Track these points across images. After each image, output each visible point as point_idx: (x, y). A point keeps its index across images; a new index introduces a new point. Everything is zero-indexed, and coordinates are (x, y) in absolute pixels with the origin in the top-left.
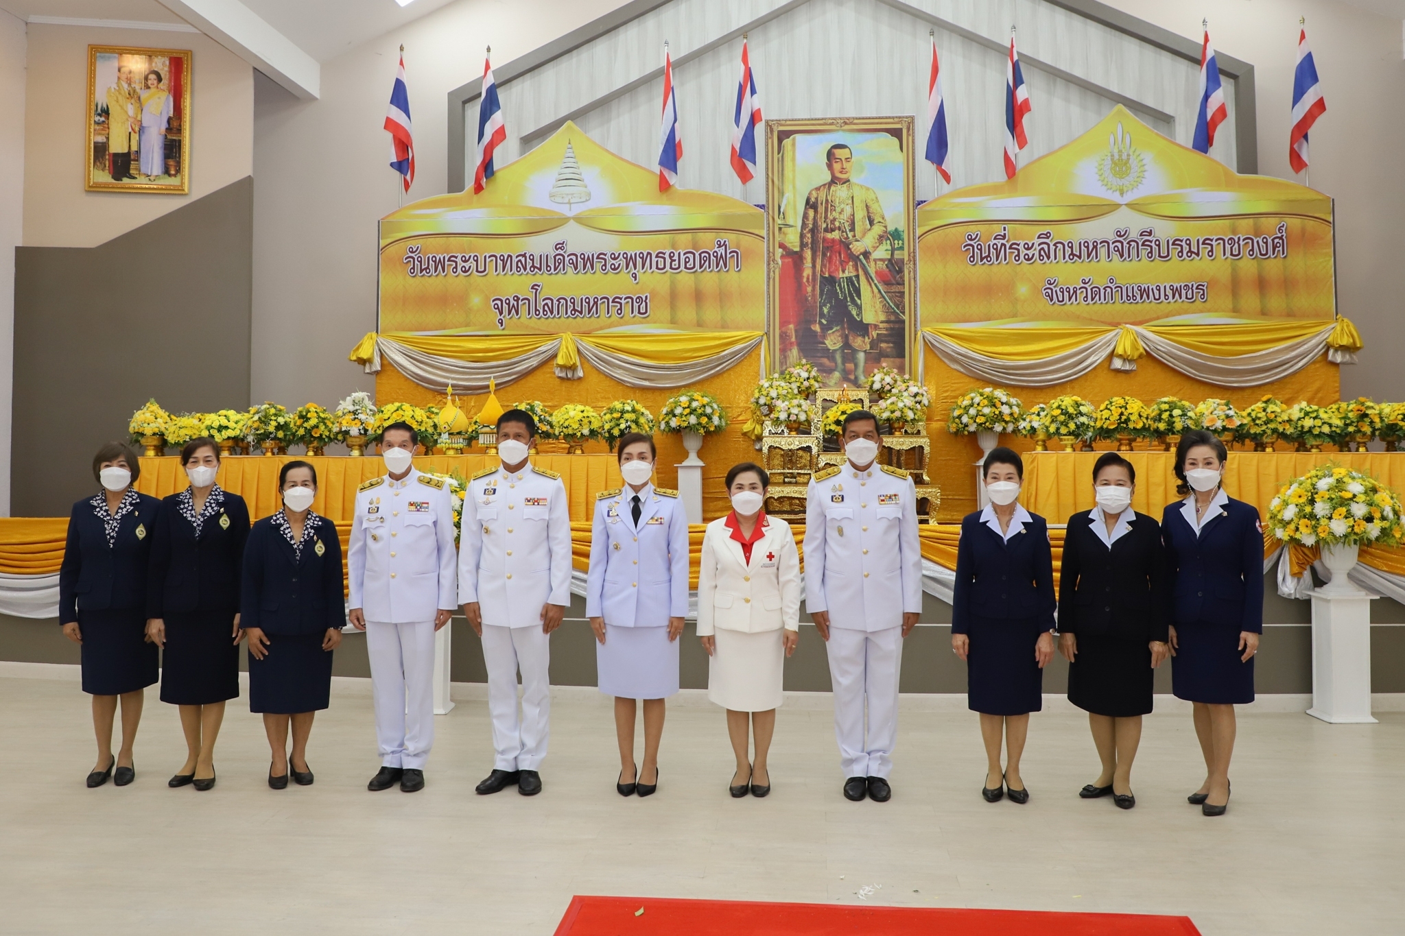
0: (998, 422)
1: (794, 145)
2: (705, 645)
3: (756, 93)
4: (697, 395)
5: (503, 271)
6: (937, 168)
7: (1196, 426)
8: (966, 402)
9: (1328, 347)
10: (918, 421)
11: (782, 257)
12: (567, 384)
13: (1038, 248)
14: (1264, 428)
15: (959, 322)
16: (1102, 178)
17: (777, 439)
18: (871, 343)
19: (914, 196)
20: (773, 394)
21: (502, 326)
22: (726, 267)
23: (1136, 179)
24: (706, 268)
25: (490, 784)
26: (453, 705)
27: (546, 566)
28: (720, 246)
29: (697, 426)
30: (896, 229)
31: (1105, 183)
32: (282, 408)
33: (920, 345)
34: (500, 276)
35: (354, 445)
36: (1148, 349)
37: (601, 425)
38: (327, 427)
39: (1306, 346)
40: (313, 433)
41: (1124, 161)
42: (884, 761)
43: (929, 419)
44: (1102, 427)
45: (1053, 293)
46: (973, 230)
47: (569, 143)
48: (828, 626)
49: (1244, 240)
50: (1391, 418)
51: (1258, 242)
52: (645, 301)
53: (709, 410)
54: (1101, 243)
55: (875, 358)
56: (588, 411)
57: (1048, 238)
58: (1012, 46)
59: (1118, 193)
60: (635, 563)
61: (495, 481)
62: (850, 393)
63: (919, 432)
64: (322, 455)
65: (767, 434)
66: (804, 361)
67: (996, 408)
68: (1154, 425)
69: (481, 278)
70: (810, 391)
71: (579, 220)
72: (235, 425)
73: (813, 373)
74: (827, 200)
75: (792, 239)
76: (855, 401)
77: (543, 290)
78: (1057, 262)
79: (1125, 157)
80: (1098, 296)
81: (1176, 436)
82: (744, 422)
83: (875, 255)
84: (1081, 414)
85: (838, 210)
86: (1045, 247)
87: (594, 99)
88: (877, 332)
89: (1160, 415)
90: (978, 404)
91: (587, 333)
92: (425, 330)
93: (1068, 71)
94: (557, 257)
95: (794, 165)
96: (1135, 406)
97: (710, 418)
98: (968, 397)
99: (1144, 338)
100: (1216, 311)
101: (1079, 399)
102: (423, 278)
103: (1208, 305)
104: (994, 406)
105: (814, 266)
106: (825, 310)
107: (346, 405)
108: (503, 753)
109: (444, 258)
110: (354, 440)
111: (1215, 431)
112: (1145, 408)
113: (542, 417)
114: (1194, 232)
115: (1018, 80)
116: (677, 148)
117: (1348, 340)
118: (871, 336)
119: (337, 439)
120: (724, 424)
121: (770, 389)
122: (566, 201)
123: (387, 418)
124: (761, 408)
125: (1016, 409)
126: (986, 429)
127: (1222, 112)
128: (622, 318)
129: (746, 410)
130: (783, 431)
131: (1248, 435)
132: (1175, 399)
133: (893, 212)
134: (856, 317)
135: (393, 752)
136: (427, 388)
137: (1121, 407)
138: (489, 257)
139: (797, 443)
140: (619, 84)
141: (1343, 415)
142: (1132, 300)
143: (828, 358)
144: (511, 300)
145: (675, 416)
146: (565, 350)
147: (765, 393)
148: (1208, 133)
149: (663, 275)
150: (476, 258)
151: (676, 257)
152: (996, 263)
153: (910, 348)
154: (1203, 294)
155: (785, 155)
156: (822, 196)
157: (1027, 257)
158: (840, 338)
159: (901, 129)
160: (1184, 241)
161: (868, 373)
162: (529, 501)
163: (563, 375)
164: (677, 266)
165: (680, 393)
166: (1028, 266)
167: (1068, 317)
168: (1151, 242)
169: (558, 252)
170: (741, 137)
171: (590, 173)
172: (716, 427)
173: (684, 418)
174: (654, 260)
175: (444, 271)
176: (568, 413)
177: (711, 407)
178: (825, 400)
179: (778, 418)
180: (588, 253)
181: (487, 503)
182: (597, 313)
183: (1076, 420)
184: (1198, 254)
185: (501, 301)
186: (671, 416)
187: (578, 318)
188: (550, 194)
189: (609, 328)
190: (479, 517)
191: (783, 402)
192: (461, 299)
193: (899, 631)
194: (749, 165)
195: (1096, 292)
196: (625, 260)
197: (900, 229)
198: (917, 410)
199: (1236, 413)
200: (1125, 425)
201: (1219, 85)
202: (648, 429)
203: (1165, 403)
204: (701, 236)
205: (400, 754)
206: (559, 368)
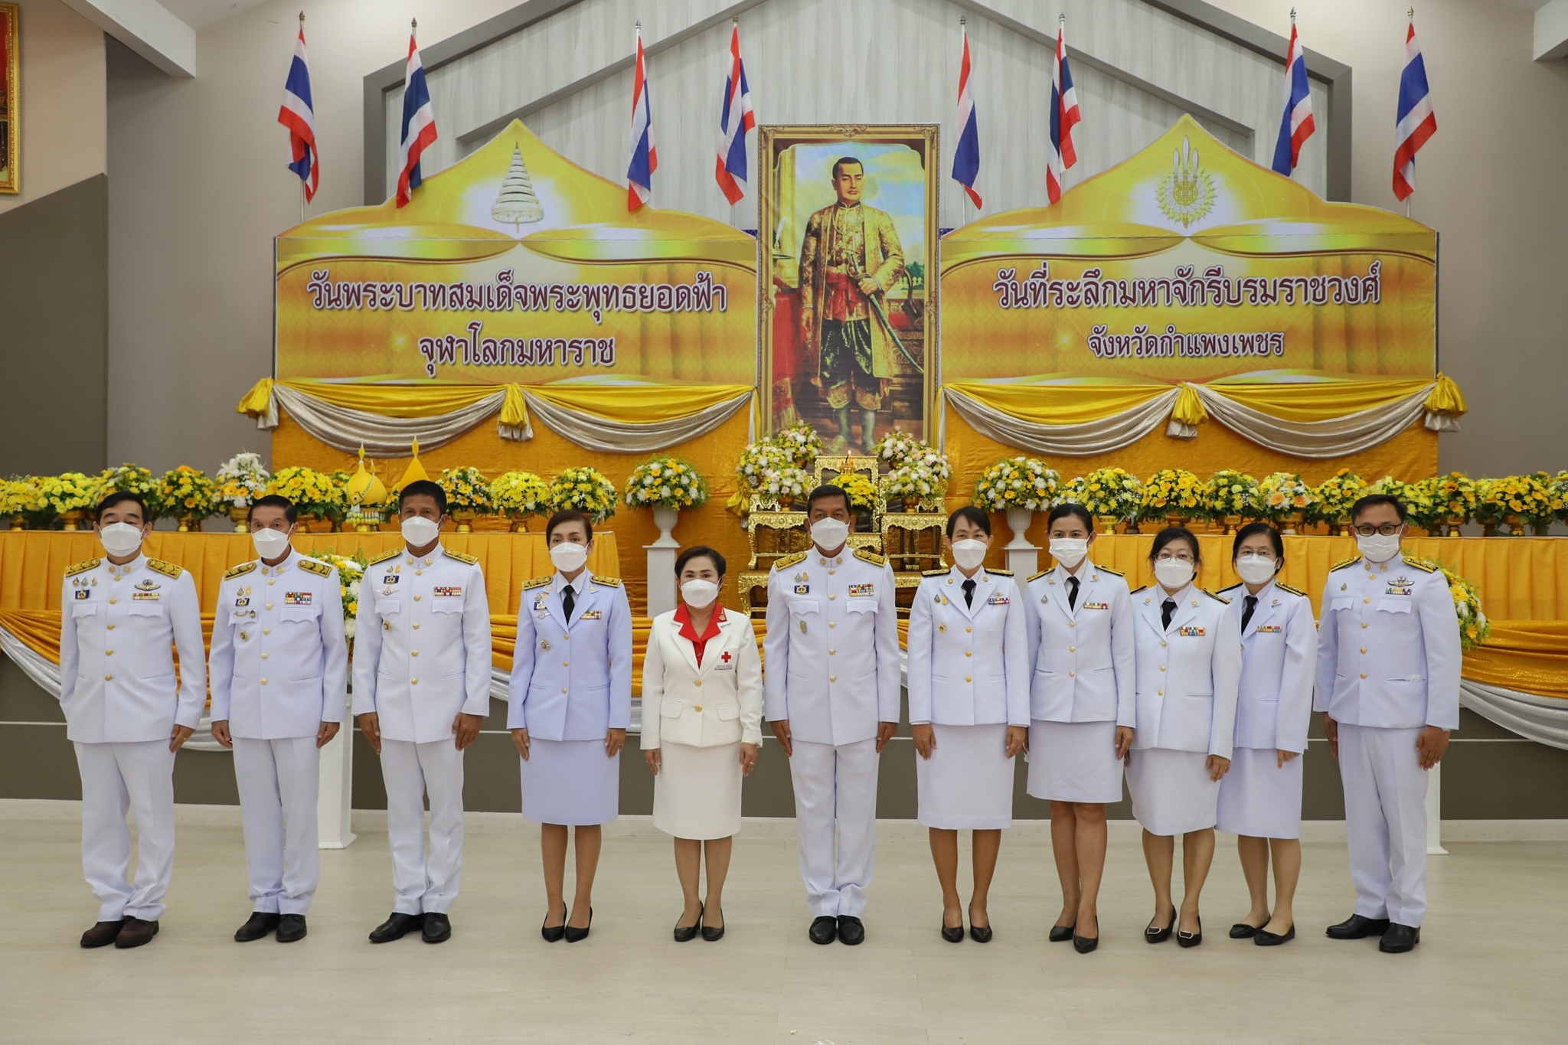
0: (1031, 498)
1: (793, 157)
2: (649, 760)
3: (747, 91)
4: (670, 462)
5: (434, 305)
6: (966, 189)
7: (1260, 505)
8: (994, 474)
9: (1425, 411)
10: (935, 496)
11: (777, 295)
12: (513, 447)
13: (1085, 289)
14: (1339, 507)
15: (989, 376)
16: (1163, 205)
17: (766, 517)
18: (882, 401)
19: (937, 223)
20: (763, 461)
21: (432, 373)
22: (708, 307)
23: (1203, 207)
24: (684, 307)
25: (388, 930)
26: (354, 837)
27: (460, 668)
28: (701, 280)
29: (670, 500)
30: (915, 264)
31: (1166, 210)
32: (146, 471)
33: (941, 402)
34: (429, 311)
35: (239, 519)
36: (1211, 412)
37: (549, 497)
38: (204, 495)
39: (1398, 410)
40: (186, 504)
41: (1190, 184)
42: (857, 895)
43: (950, 493)
44: (1148, 506)
45: (1101, 343)
46: (1007, 265)
47: (517, 148)
48: (789, 739)
49: (1329, 282)
50: (1489, 497)
51: (1346, 284)
52: (610, 346)
53: (685, 481)
54: (1159, 284)
55: (887, 419)
56: (533, 481)
57: (1096, 276)
58: (1060, 40)
59: (1181, 223)
60: (566, 665)
61: (398, 567)
62: (855, 461)
63: (936, 509)
64: (200, 530)
65: (755, 510)
66: (801, 422)
67: (1029, 481)
68: (1210, 504)
69: (406, 314)
70: (808, 458)
71: (529, 244)
72: (83, 492)
73: (812, 437)
74: (832, 227)
75: (790, 273)
76: (861, 471)
77: (484, 329)
78: (1107, 306)
79: (1190, 179)
80: (1154, 348)
81: (1235, 517)
82: (729, 495)
83: (891, 294)
84: (1125, 490)
85: (846, 238)
86: (1093, 287)
87: (549, 93)
88: (890, 388)
89: (1217, 491)
90: (1008, 477)
91: (538, 384)
92: (334, 376)
93: (1129, 72)
94: (502, 290)
95: (793, 183)
96: (1187, 480)
97: (686, 490)
98: (995, 468)
99: (1207, 398)
100: (1294, 367)
101: (1122, 472)
102: (332, 312)
103: (1284, 360)
104: (1026, 478)
105: (815, 308)
106: (828, 361)
107: (230, 469)
108: (404, 892)
109: (359, 286)
110: (240, 512)
111: (1281, 510)
112: (1200, 483)
113: (477, 487)
114: (1270, 272)
115: (1066, 82)
116: (650, 158)
117: (1449, 403)
118: (882, 393)
119: (218, 511)
120: (703, 497)
121: (759, 456)
122: (512, 219)
123: (281, 486)
124: (749, 478)
125: (1052, 483)
126: (1015, 506)
127: (1308, 126)
128: (581, 366)
129: (732, 480)
130: (773, 506)
131: (1320, 516)
132: (1235, 473)
133: (911, 242)
134: (865, 370)
135: (267, 894)
136: (337, 449)
137: (1171, 482)
138: (416, 287)
139: (790, 521)
140: (580, 74)
141: (1433, 493)
142: (1194, 353)
143: (831, 418)
144: (444, 341)
145: (643, 487)
146: (510, 405)
147: (752, 460)
148: (1291, 151)
149: (632, 315)
150: (399, 288)
151: (648, 293)
152: (1033, 306)
153: (929, 408)
154: (1279, 347)
155: (782, 170)
156: (827, 220)
157: (1070, 299)
158: (845, 395)
159: (924, 140)
160: (1258, 283)
161: (878, 437)
162: (439, 591)
163: (508, 435)
164: (649, 304)
165: (650, 460)
166: (1072, 311)
167: (1118, 373)
168: (1219, 283)
169: (502, 283)
170: (729, 145)
171: (543, 187)
172: (693, 500)
173: (655, 490)
174: (621, 295)
175: (358, 304)
176: (509, 482)
177: (689, 477)
178: (825, 470)
179: (768, 491)
180: (540, 285)
181: (387, 594)
182: (550, 360)
183: (1118, 497)
184: (1274, 299)
185: (432, 342)
186: (639, 487)
187: (527, 365)
188: (492, 211)
189: (566, 378)
190: (377, 611)
191: (774, 471)
192: (379, 340)
193: (873, 744)
194: (738, 180)
195: (1151, 344)
196: (585, 295)
197: (920, 263)
198: (933, 482)
199: (1306, 490)
200: (1175, 504)
201: (1307, 92)
202: (607, 503)
203: (1224, 477)
204: (679, 267)
205: (275, 896)
206: (503, 427)
